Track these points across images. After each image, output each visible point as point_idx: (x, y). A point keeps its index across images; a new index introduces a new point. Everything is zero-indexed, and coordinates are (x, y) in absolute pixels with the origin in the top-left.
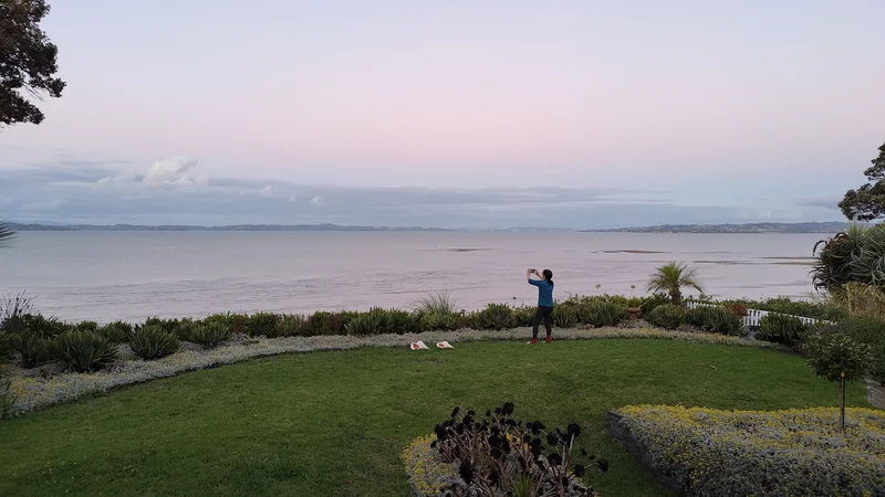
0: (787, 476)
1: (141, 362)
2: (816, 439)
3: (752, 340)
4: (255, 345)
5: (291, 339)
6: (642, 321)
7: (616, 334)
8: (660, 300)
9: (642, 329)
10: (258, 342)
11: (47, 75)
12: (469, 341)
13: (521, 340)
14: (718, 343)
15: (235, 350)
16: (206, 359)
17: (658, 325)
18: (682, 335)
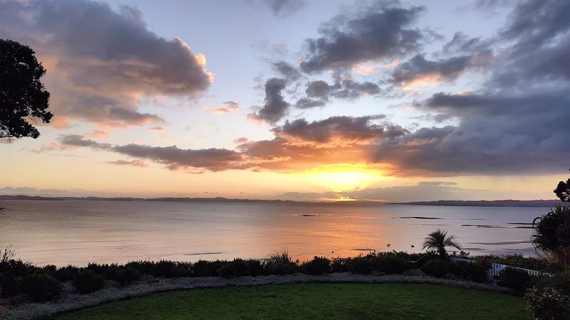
1: (77, 296)
3: (494, 286)
4: (156, 284)
5: (181, 279)
6: (419, 271)
7: (401, 280)
8: (430, 255)
9: (419, 276)
10: (158, 281)
11: (42, 109)
12: (299, 282)
13: (335, 282)
14: (471, 288)
15: (143, 288)
16: (121, 293)
17: (428, 273)
18: (446, 281)
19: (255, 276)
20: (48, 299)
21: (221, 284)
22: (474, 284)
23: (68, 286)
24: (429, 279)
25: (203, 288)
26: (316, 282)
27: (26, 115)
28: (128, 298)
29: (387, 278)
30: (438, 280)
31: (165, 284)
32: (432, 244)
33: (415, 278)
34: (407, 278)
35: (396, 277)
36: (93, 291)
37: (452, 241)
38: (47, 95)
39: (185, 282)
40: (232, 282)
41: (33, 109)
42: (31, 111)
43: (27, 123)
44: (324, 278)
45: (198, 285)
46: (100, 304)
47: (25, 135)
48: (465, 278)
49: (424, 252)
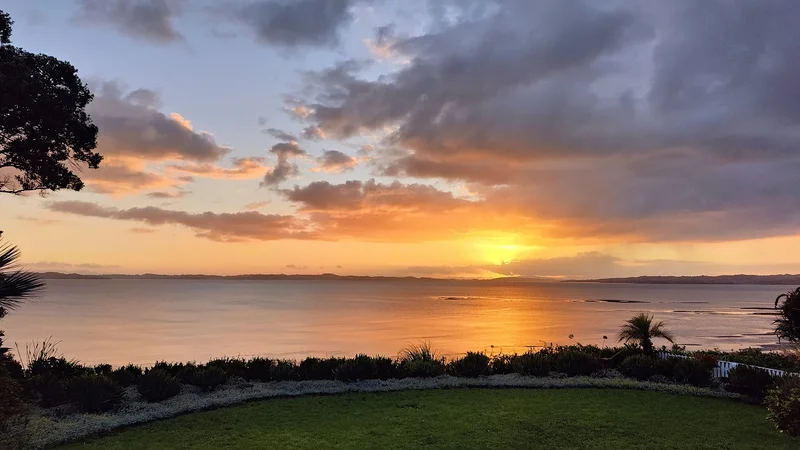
3: (722, 392)
4: (249, 389)
6: (614, 371)
7: (589, 383)
8: (630, 351)
10: (252, 386)
11: (88, 150)
14: (689, 394)
15: (233, 394)
16: (204, 401)
17: (627, 374)
18: (653, 385)
20: (106, 408)
22: (691, 389)
23: (131, 392)
24: (628, 381)
27: (65, 158)
28: (213, 407)
29: (570, 381)
30: (642, 384)
32: (634, 334)
35: (582, 380)
36: (166, 398)
38: (94, 130)
43: (66, 170)
44: (481, 381)
46: (176, 415)
47: (64, 186)
48: (680, 381)
49: (621, 345)
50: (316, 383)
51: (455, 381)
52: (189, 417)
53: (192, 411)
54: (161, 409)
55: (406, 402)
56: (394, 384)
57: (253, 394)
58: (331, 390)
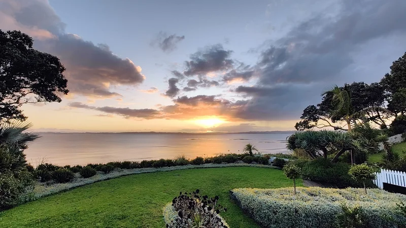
0: (280, 210)
1: (82, 179)
2: (288, 197)
3: (271, 166)
5: (134, 169)
6: (241, 161)
8: (246, 155)
9: (242, 164)
10: (123, 171)
11: (63, 88)
12: (190, 169)
13: (206, 168)
14: (263, 167)
15: (115, 174)
16: (105, 177)
17: (245, 162)
18: (252, 165)
19: (169, 167)
20: (67, 181)
21: (154, 171)
22: (263, 165)
23: (77, 175)
24: (245, 164)
25: (145, 173)
26: (198, 168)
27: (55, 91)
28: (108, 179)
29: (228, 165)
30: (249, 165)
31: (126, 172)
32: (247, 150)
33: (239, 164)
34: (236, 164)
35: (232, 164)
36: (91, 176)
37: (255, 148)
38: (66, 81)
39: (137, 171)
40: (159, 169)
41: (59, 88)
42: (57, 89)
43: (55, 95)
44: (201, 166)
45: (143, 171)
46: (94, 182)
47: (54, 101)
48: (260, 163)
49: (243, 153)
50: (146, 169)
51: (192, 166)
52: (99, 183)
53: (100, 181)
54: (88, 180)
55: (176, 174)
56: (172, 168)
57: (123, 174)
58: (151, 171)
